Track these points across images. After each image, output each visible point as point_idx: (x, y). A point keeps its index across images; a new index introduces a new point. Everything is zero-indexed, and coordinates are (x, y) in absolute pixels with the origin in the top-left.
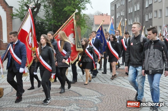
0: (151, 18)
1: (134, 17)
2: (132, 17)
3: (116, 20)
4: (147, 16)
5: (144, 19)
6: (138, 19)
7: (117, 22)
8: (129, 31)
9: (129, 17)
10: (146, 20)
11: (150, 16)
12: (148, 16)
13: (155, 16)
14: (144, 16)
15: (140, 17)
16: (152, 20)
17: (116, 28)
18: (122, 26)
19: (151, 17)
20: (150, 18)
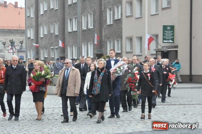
0: (120, 17)
1: (82, 14)
2: (77, 14)
3: (40, 19)
4: (110, 14)
5: (104, 19)
6: (90, 19)
7: (41, 24)
8: (70, 47)
9: (70, 14)
10: (108, 23)
11: (116, 14)
12: (112, 12)
13: (128, 14)
14: (104, 13)
15: (94, 15)
16: (122, 22)
17: (40, 40)
18: (53, 35)
19: (118, 15)
20: (116, 18)
